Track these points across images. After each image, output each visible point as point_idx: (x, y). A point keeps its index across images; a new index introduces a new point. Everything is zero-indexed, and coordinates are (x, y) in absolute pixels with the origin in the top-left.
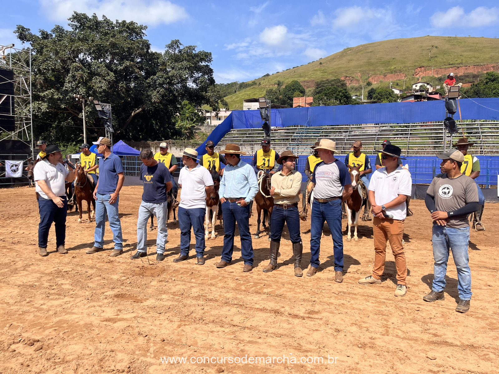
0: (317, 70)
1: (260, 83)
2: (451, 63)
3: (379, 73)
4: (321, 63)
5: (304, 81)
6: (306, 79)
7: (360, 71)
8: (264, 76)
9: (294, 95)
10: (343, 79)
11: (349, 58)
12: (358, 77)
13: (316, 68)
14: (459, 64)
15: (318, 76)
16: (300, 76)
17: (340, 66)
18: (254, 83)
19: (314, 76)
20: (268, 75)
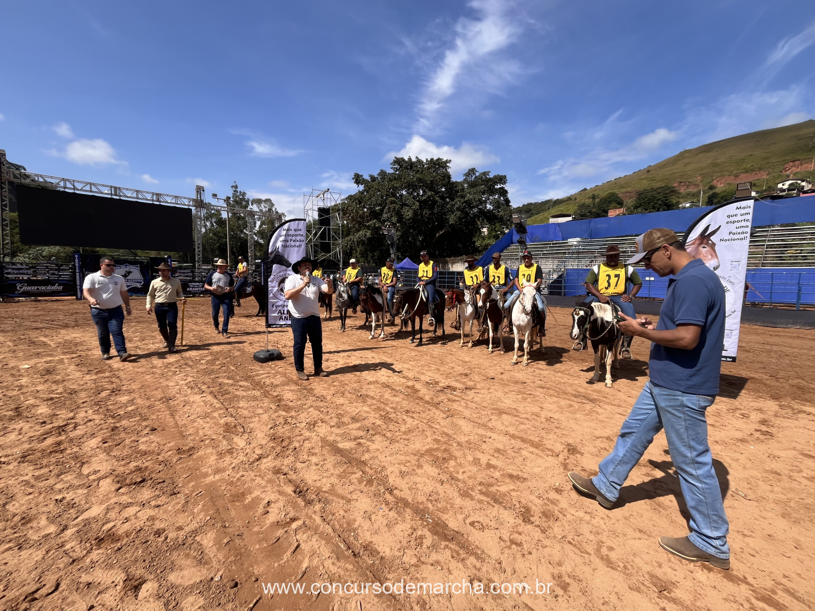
0: (643, 179)
1: (576, 199)
3: (727, 174)
4: (648, 171)
5: (626, 192)
6: (629, 189)
7: (701, 175)
8: (582, 191)
9: (610, 207)
10: (676, 185)
11: (687, 161)
12: (697, 181)
13: (642, 177)
15: (645, 185)
16: (622, 187)
17: (674, 171)
18: (569, 199)
19: (639, 186)
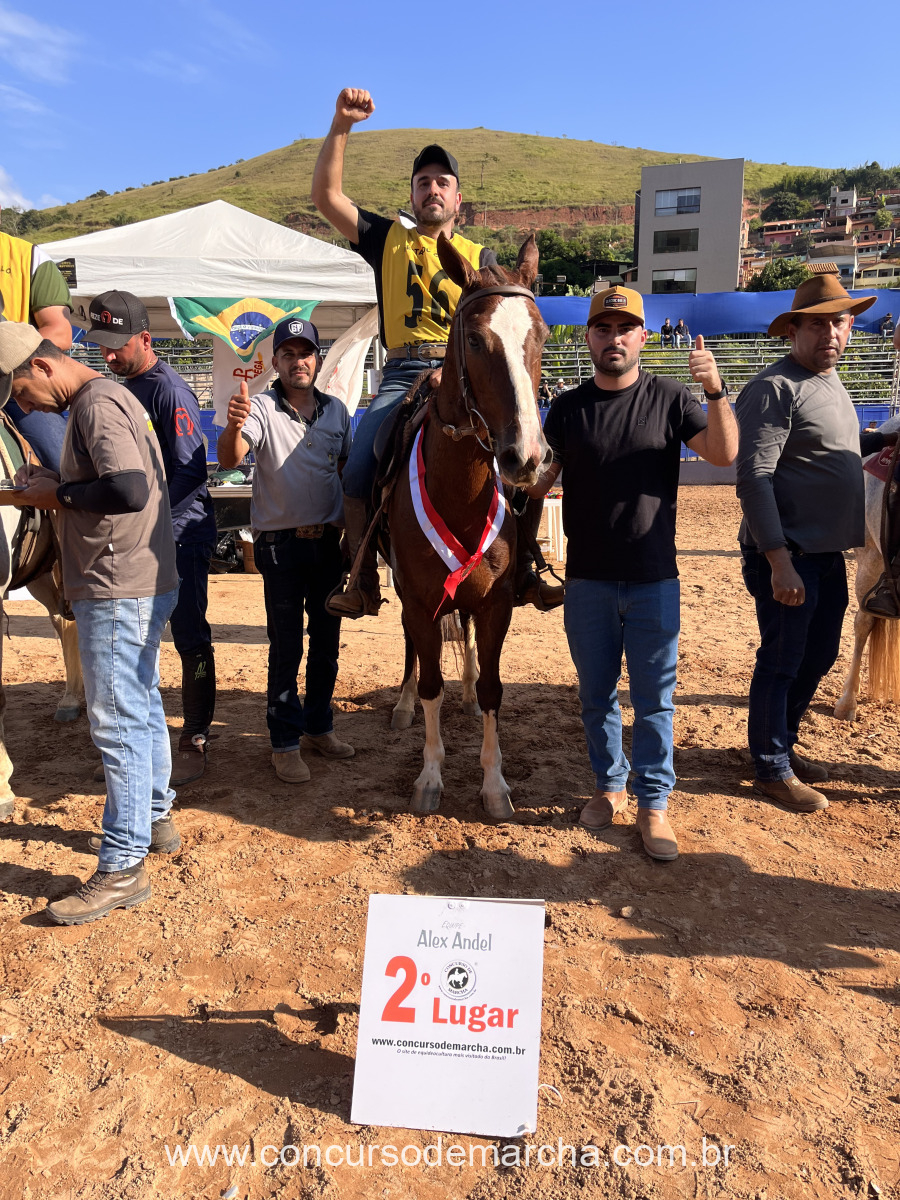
0: (229, 192)
1: (80, 216)
2: (524, 199)
4: (237, 174)
8: (91, 197)
13: (227, 188)
14: (541, 202)
20: (102, 194)
